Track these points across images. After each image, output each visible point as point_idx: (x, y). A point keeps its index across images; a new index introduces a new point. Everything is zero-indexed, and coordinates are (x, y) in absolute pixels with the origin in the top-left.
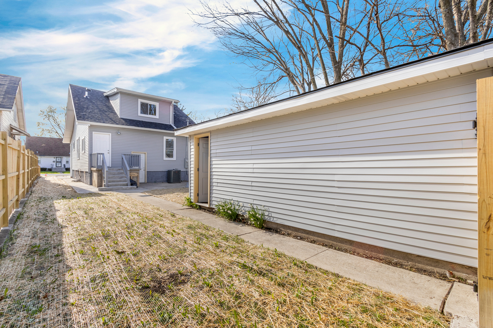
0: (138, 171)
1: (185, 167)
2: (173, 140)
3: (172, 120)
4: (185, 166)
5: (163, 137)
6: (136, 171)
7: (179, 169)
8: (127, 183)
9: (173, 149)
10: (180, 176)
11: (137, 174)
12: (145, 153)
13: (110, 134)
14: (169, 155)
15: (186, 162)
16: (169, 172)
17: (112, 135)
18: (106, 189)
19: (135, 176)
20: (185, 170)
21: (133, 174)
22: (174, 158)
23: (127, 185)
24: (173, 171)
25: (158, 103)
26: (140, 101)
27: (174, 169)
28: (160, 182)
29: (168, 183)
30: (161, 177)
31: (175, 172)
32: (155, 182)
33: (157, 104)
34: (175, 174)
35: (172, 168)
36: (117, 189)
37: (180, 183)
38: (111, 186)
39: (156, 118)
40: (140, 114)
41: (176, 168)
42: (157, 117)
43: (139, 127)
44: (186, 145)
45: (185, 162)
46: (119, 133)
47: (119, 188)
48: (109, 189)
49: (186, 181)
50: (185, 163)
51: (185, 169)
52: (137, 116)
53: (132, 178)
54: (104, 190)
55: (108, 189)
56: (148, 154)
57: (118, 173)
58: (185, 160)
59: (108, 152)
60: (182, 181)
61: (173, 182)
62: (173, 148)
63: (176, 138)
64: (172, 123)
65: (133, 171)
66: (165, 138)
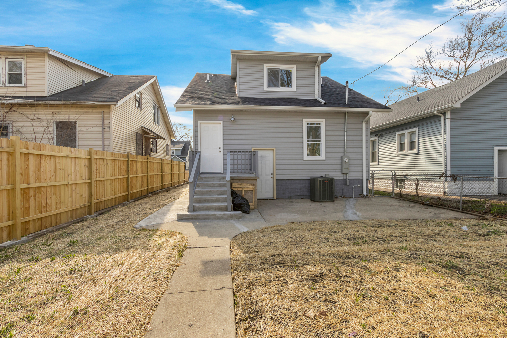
0: (255, 181)
1: (342, 172)
2: (320, 124)
3: (318, 92)
4: (342, 170)
5: (302, 121)
6: (251, 182)
7: (331, 176)
8: (227, 206)
9: (320, 141)
10: (332, 188)
11: (251, 187)
12: (273, 150)
13: (222, 122)
14: (314, 150)
15: (344, 163)
16: (312, 181)
17: (223, 124)
18: (187, 217)
19: (249, 189)
20: (342, 178)
21: (245, 186)
22: (323, 156)
23: (226, 209)
24: (320, 180)
25: (295, 66)
26: (267, 66)
27: (321, 176)
28: (298, 198)
29: (311, 200)
30: (300, 189)
31: (323, 182)
32: (290, 198)
33: (293, 68)
34: (323, 185)
35: (317, 174)
36: (207, 217)
37: (333, 201)
38: (200, 209)
39: (292, 91)
40: (266, 88)
41: (326, 173)
42: (293, 88)
43: (261, 105)
44: (343, 132)
45: (342, 162)
46: (232, 119)
47: (209, 215)
48: (193, 217)
49: (344, 197)
50: (342, 165)
51: (342, 175)
52: (263, 91)
53: (243, 193)
54: (185, 217)
55: (190, 217)
56: (277, 151)
57: (220, 184)
58: (342, 159)
59: (220, 150)
60: (336, 197)
61: (320, 199)
62: (320, 138)
63: (326, 121)
64: (319, 96)
65: (245, 181)
66: (306, 122)
